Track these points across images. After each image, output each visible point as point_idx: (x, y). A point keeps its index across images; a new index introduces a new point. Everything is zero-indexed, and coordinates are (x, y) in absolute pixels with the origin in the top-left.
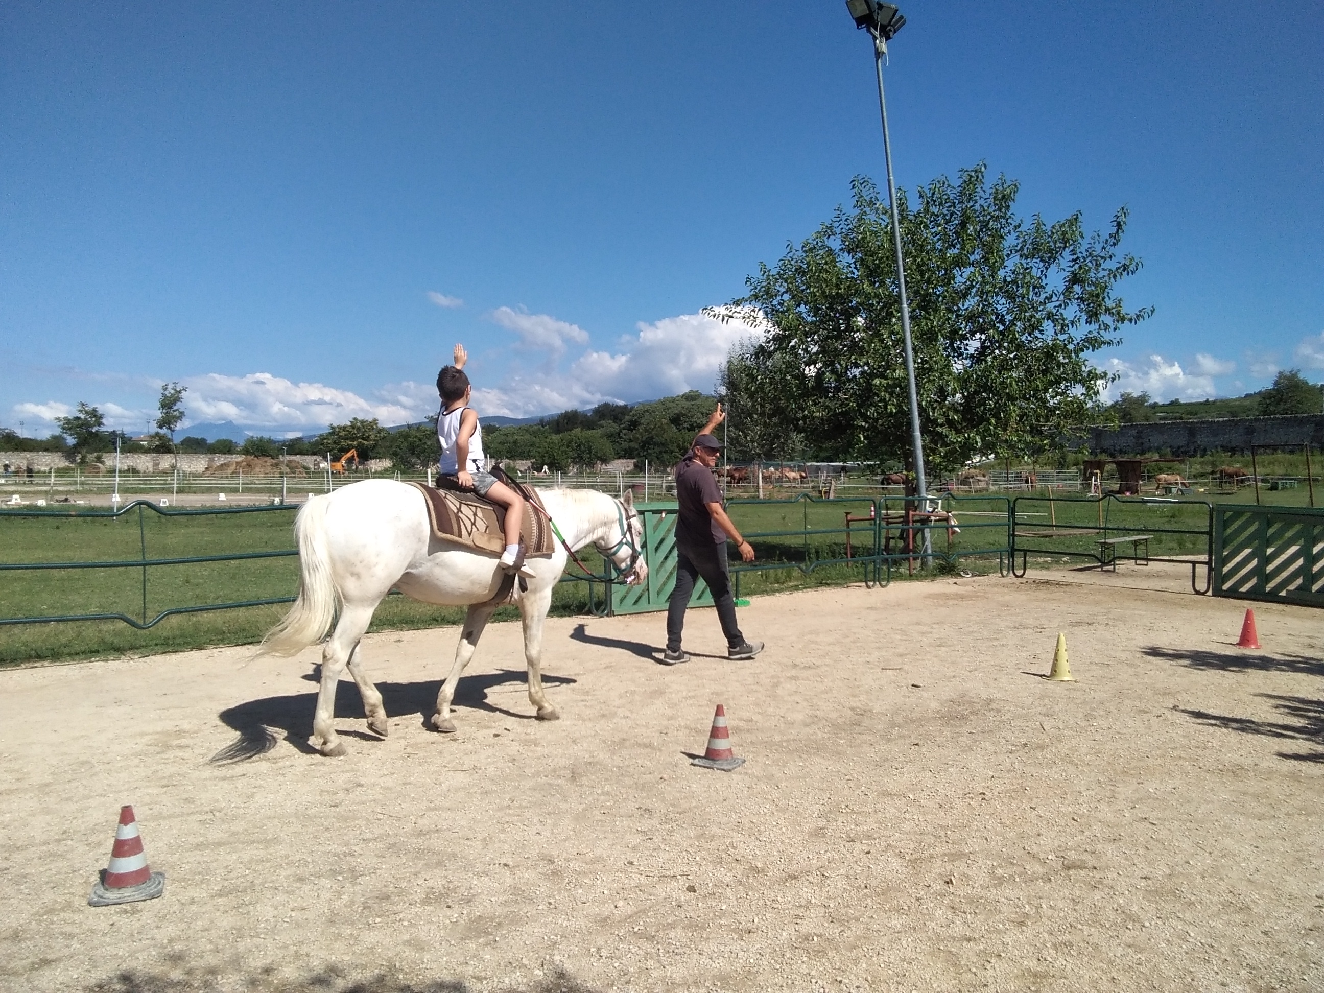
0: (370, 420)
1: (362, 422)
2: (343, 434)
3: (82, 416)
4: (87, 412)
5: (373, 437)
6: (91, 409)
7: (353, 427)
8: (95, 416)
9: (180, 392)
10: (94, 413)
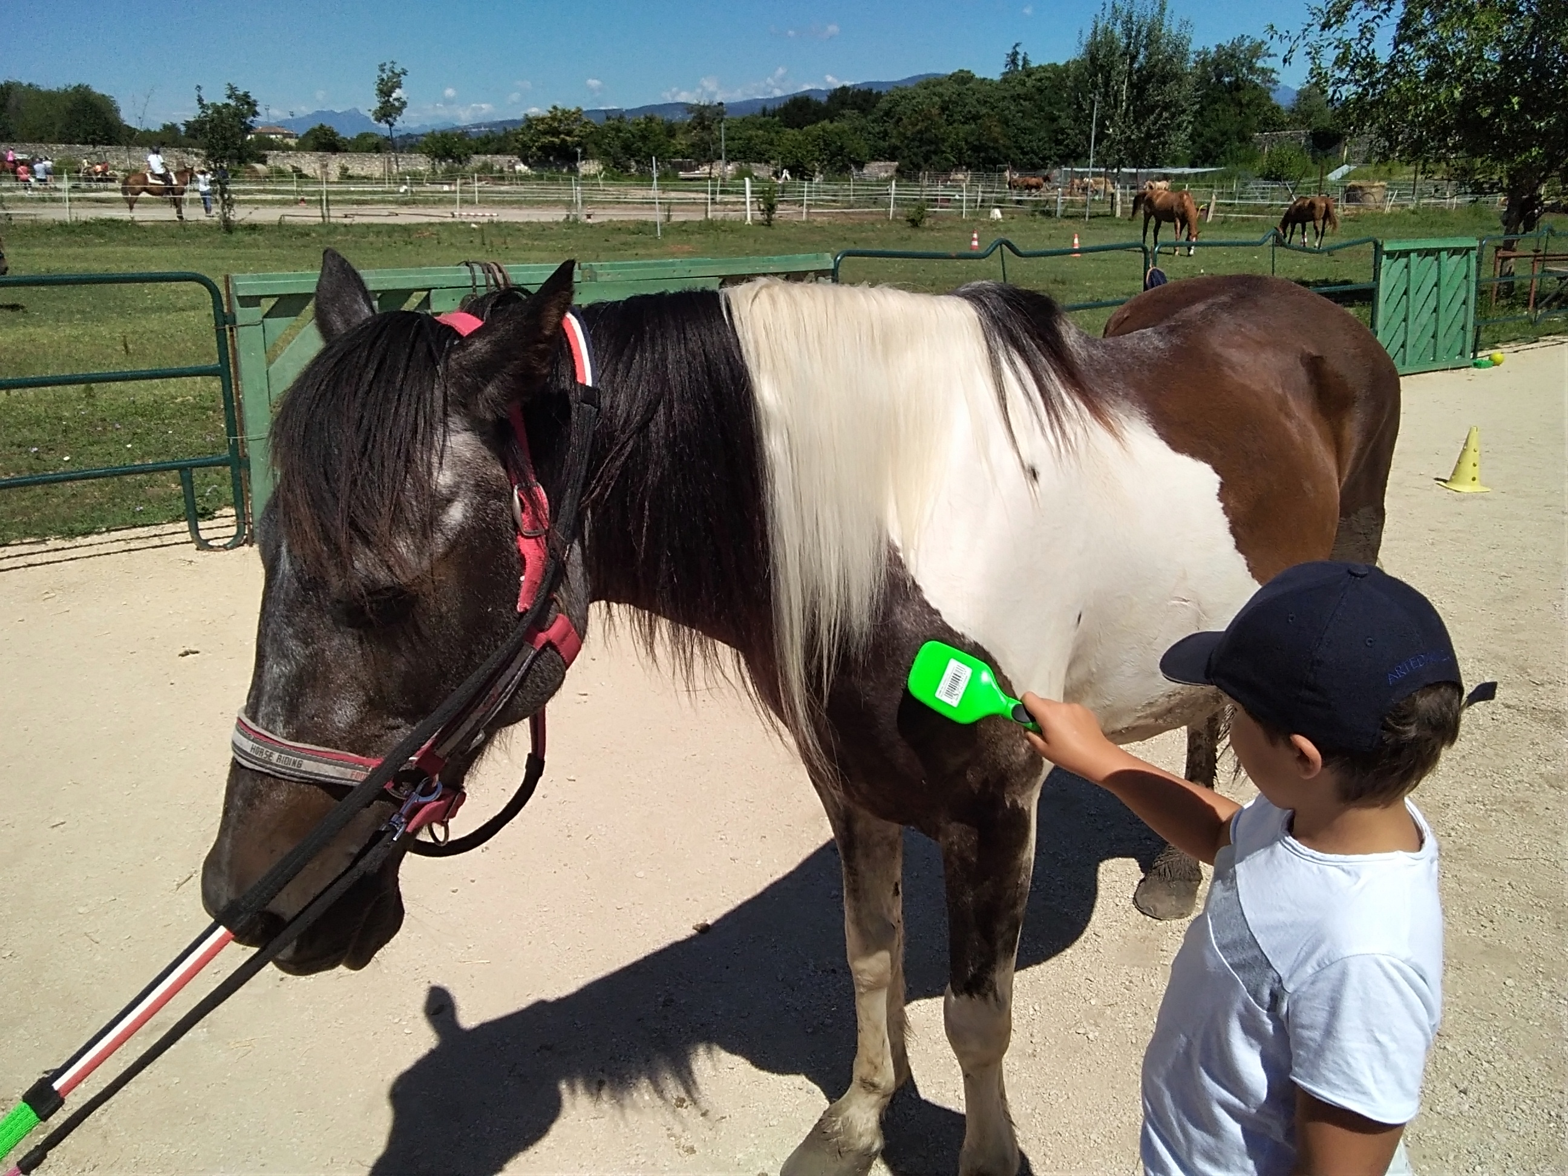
0: (573, 110)
1: (564, 112)
2: (540, 127)
3: (232, 103)
4: (238, 98)
5: (577, 132)
6: (241, 93)
7: (554, 118)
8: (248, 103)
9: (399, 76)
10: (245, 99)
